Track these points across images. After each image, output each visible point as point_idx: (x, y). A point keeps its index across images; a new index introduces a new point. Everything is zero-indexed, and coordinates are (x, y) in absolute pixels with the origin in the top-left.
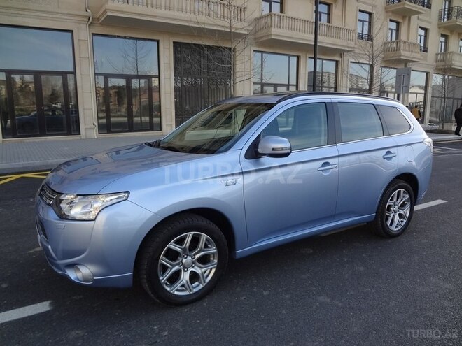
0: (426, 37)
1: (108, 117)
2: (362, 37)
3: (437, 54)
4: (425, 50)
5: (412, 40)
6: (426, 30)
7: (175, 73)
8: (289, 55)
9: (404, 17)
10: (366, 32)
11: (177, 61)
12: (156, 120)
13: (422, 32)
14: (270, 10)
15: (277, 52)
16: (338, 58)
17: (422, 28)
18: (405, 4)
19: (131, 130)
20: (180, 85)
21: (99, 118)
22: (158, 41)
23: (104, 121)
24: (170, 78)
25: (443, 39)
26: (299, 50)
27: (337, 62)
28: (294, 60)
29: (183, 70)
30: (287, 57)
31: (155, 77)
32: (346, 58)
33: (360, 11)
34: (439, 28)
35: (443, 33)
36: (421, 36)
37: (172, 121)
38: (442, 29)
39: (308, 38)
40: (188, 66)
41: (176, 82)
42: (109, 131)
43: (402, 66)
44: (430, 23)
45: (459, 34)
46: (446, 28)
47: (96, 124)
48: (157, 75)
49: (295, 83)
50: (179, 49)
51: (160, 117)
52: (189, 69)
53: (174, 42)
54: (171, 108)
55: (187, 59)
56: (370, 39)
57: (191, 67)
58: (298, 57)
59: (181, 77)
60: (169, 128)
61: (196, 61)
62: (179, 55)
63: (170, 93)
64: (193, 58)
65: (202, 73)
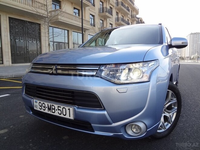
2: (91, 25)
7: (10, 33)
8: (65, 30)
9: (105, 19)
10: (93, 23)
11: (11, 27)
14: (55, 9)
15: (60, 27)
17: (111, 24)
18: (106, 14)
24: (7, 36)
26: (68, 28)
28: (66, 32)
29: (14, 32)
32: (86, 33)
33: (91, 14)
36: (110, 27)
37: (9, 59)
40: (17, 30)
41: (11, 38)
44: (113, 22)
49: (67, 42)
50: (12, 21)
52: (17, 32)
53: (9, 18)
54: (8, 52)
55: (17, 27)
56: (94, 26)
57: (19, 31)
58: (68, 31)
59: (13, 36)
60: (8, 63)
61: (21, 28)
62: (12, 24)
63: (8, 44)
64: (19, 27)
65: (24, 34)
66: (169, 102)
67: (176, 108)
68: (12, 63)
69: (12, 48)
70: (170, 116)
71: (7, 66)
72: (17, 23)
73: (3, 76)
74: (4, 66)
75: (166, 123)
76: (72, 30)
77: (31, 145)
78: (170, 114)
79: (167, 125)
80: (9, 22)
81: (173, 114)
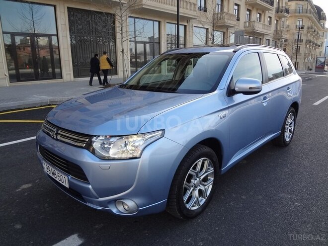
0: (238, 10)
1: (17, 69)
2: (200, 9)
3: (245, 22)
4: (238, 19)
5: (231, 12)
6: (238, 5)
7: (70, 32)
8: (154, 21)
10: (203, 5)
11: (71, 23)
12: (57, 70)
13: (236, 7)
15: (146, 18)
16: (186, 24)
17: (236, 4)
19: (37, 79)
20: (74, 42)
21: (9, 70)
22: (55, 6)
23: (14, 72)
24: (67, 37)
25: (248, 13)
26: (160, 17)
27: (185, 26)
28: (156, 24)
29: (76, 30)
30: (152, 22)
31: (54, 35)
32: (190, 23)
34: (246, 4)
35: (249, 8)
36: (235, 10)
37: (70, 71)
38: (248, 6)
39: (173, 9)
40: (80, 27)
41: (71, 40)
42: (19, 80)
43: (225, 30)
44: (241, 1)
45: (257, 9)
46: (250, 5)
47: (7, 75)
48: (56, 34)
50: (72, 13)
51: (60, 68)
52: (81, 29)
53: (68, 8)
54: (69, 61)
55: (79, 22)
56: (205, 11)
57: (83, 28)
58: (159, 22)
59: (75, 36)
60: (68, 76)
61: (86, 23)
62: (72, 18)
63: (68, 49)
64: (83, 21)
65: (91, 33)
66: (206, 172)
67: (213, 179)
68: (75, 77)
69: (74, 55)
70: (205, 189)
71: (67, 82)
72: (79, 16)
73: (56, 102)
74: (64, 82)
75: (201, 198)
76: (167, 21)
77: (46, 205)
78: (206, 187)
79: (202, 200)
80: (69, 15)
81: (209, 186)
